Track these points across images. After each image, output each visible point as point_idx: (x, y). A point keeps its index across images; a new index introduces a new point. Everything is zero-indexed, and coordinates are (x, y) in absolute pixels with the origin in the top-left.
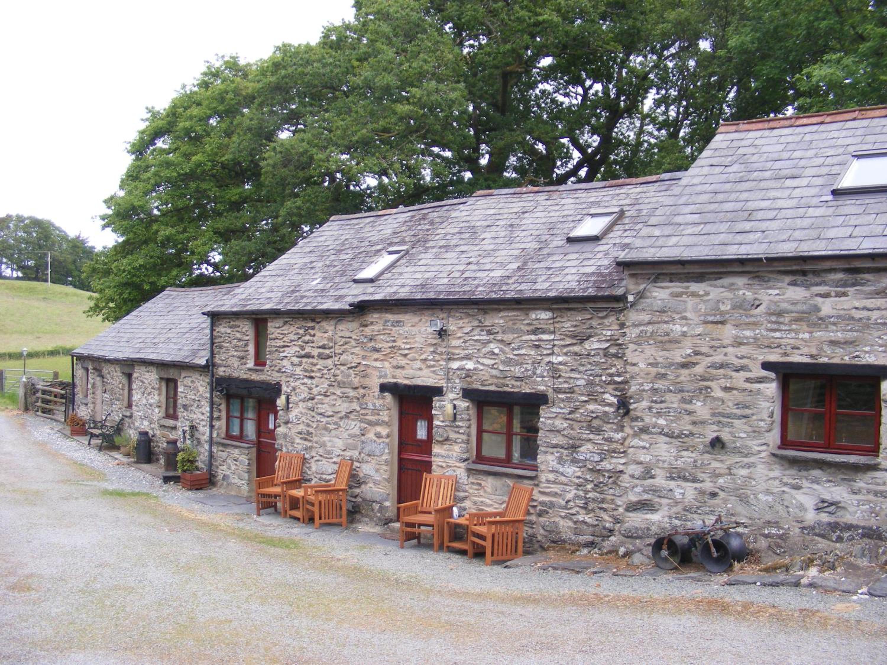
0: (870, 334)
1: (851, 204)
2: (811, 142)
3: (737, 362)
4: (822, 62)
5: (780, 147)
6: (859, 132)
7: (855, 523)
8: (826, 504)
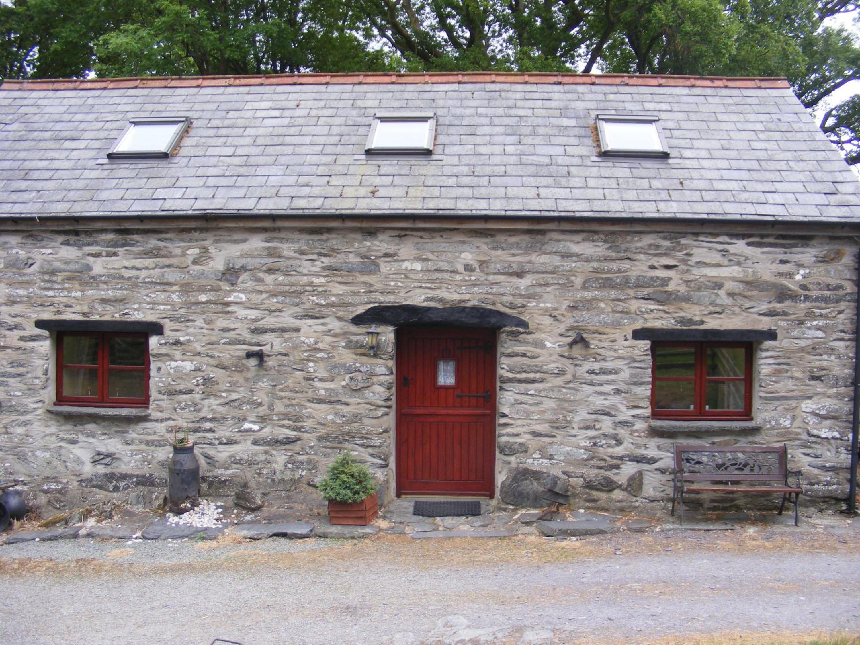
0: (139, 292)
1: (125, 168)
2: (93, 106)
3: (11, 321)
4: (120, 31)
5: (63, 109)
6: (139, 100)
7: (129, 472)
8: (102, 457)
